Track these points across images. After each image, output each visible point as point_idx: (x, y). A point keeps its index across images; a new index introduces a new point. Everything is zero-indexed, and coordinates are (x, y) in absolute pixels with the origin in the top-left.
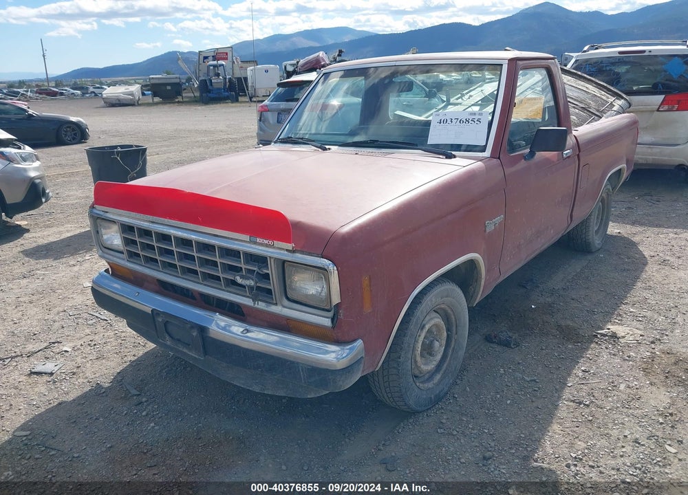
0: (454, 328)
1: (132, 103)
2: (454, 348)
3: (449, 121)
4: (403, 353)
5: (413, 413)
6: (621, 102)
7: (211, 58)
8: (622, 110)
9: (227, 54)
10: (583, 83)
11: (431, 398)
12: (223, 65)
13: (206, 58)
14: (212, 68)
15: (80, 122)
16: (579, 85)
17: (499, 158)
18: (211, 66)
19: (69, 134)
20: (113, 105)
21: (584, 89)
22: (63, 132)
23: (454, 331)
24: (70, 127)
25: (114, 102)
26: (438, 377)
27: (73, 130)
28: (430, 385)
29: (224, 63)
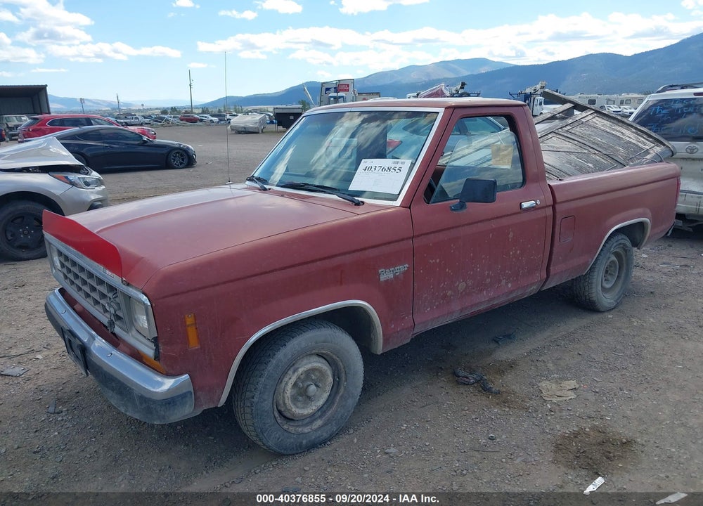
0: (343, 375)
1: (257, 131)
2: (342, 396)
3: (373, 169)
4: (257, 394)
5: (279, 455)
6: (658, 149)
7: (333, 90)
8: (659, 159)
9: (348, 85)
10: (619, 128)
11: (302, 443)
12: (343, 97)
13: (328, 89)
14: (332, 99)
15: (188, 148)
16: (614, 130)
17: (410, 208)
18: (332, 97)
19: (177, 158)
20: (239, 132)
21: (618, 134)
22: (172, 157)
23: (343, 379)
24: (179, 153)
25: (240, 130)
26: (319, 423)
27: (182, 155)
28: (306, 430)
29: (344, 95)
